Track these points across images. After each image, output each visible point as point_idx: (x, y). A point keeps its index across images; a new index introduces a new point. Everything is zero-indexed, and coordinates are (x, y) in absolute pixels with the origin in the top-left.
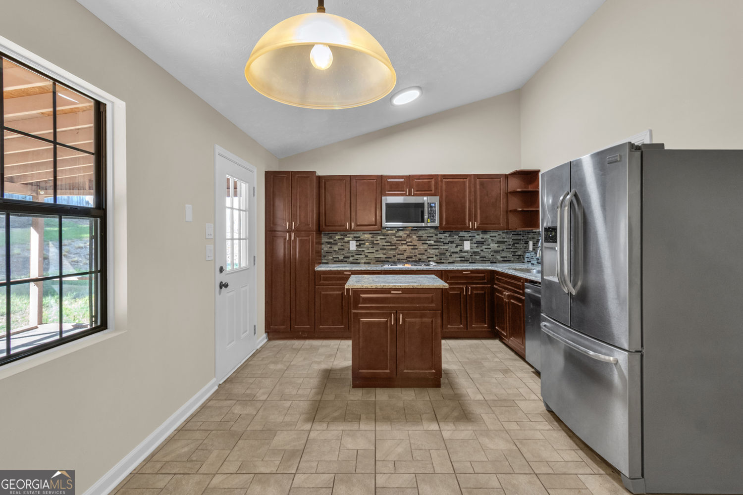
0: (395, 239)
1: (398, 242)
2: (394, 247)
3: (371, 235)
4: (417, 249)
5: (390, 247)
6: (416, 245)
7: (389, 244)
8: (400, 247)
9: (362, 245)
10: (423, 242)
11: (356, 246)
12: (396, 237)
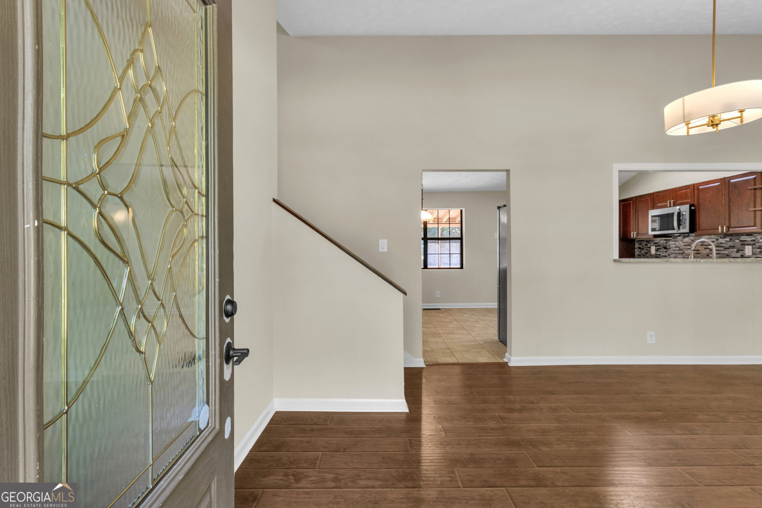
0: (683, 244)
1: (685, 247)
2: (681, 252)
3: (665, 241)
4: (700, 253)
5: (678, 252)
6: (699, 250)
7: (678, 249)
8: (686, 252)
9: (659, 250)
10: (705, 247)
11: (656, 250)
12: (683, 242)
